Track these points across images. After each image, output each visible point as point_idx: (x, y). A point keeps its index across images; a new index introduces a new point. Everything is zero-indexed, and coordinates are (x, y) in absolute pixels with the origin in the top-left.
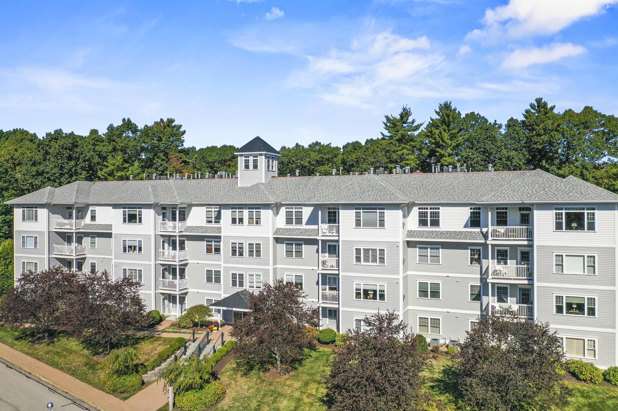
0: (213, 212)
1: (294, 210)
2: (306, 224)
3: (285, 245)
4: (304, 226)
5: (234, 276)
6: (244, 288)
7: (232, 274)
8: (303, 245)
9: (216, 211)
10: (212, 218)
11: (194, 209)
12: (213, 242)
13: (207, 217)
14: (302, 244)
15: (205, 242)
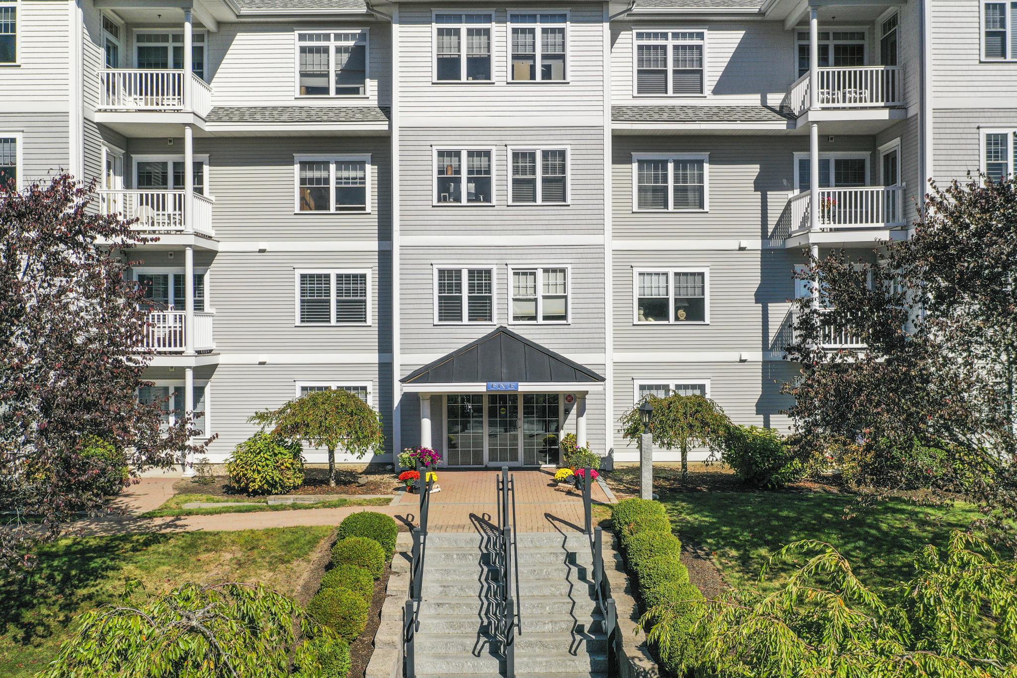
0: (332, 51)
1: (670, 43)
2: (716, 91)
3: (635, 166)
4: (710, 100)
5: (449, 279)
6: (497, 321)
7: (441, 272)
8: (706, 166)
9: (346, 49)
10: (327, 75)
11: (242, 41)
12: (333, 167)
13: (303, 75)
14: (700, 163)
15: (297, 167)
